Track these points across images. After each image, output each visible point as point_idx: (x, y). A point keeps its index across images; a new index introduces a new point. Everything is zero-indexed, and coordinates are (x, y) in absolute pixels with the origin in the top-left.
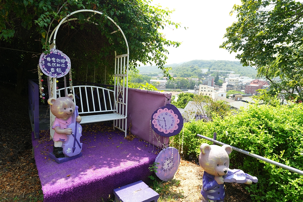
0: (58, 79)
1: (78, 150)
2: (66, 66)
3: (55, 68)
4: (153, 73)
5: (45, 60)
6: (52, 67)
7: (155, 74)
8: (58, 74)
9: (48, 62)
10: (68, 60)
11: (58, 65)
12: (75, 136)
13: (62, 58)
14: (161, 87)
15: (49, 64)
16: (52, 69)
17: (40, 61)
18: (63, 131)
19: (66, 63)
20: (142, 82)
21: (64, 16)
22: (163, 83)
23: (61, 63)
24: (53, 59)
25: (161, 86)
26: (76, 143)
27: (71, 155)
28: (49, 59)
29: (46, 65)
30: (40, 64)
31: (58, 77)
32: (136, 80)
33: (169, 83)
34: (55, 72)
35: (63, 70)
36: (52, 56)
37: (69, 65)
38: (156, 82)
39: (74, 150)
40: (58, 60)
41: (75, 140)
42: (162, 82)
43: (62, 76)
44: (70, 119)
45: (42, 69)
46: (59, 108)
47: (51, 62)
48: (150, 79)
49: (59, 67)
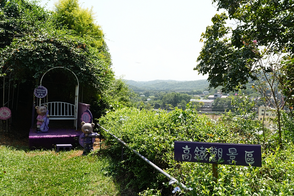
0: (41, 98)
1: (46, 130)
2: (45, 93)
3: (40, 94)
4: (195, 91)
5: (37, 91)
6: (39, 93)
7: (198, 92)
8: (42, 96)
9: (38, 91)
10: (46, 90)
11: (42, 92)
12: (45, 123)
13: (44, 89)
14: (205, 109)
15: (38, 92)
16: (39, 94)
17: (35, 91)
18: (40, 120)
19: (45, 91)
20: (179, 103)
21: (45, 72)
22: (209, 104)
23: (43, 92)
24: (40, 90)
25: (205, 107)
26: (46, 126)
27: (43, 131)
28: (38, 90)
29: (37, 93)
30: (34, 92)
31: (42, 98)
32: (172, 99)
33: (216, 104)
34: (40, 95)
35: (44, 94)
36: (40, 88)
37: (47, 92)
38: (198, 103)
39: (44, 129)
40: (42, 90)
41: (45, 125)
42: (206, 103)
43: (43, 97)
44: (45, 116)
45: (35, 94)
46: (39, 110)
47: (39, 91)
48: (190, 98)
49: (42, 93)
